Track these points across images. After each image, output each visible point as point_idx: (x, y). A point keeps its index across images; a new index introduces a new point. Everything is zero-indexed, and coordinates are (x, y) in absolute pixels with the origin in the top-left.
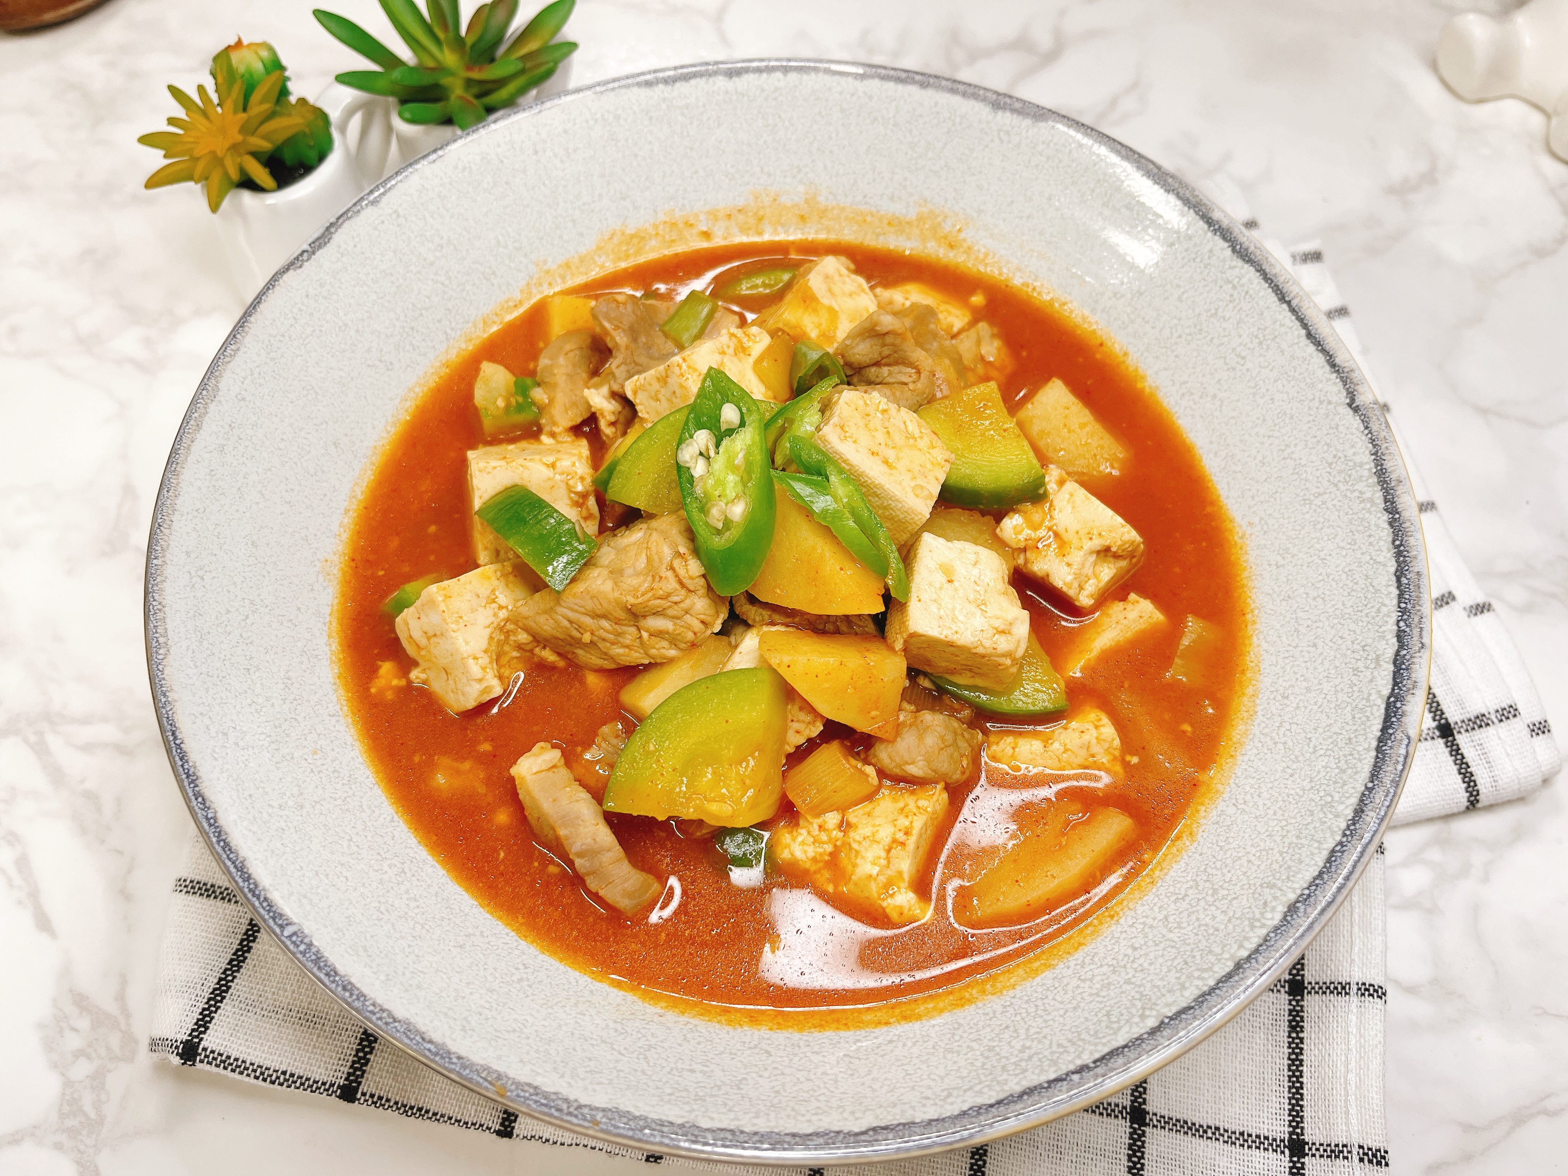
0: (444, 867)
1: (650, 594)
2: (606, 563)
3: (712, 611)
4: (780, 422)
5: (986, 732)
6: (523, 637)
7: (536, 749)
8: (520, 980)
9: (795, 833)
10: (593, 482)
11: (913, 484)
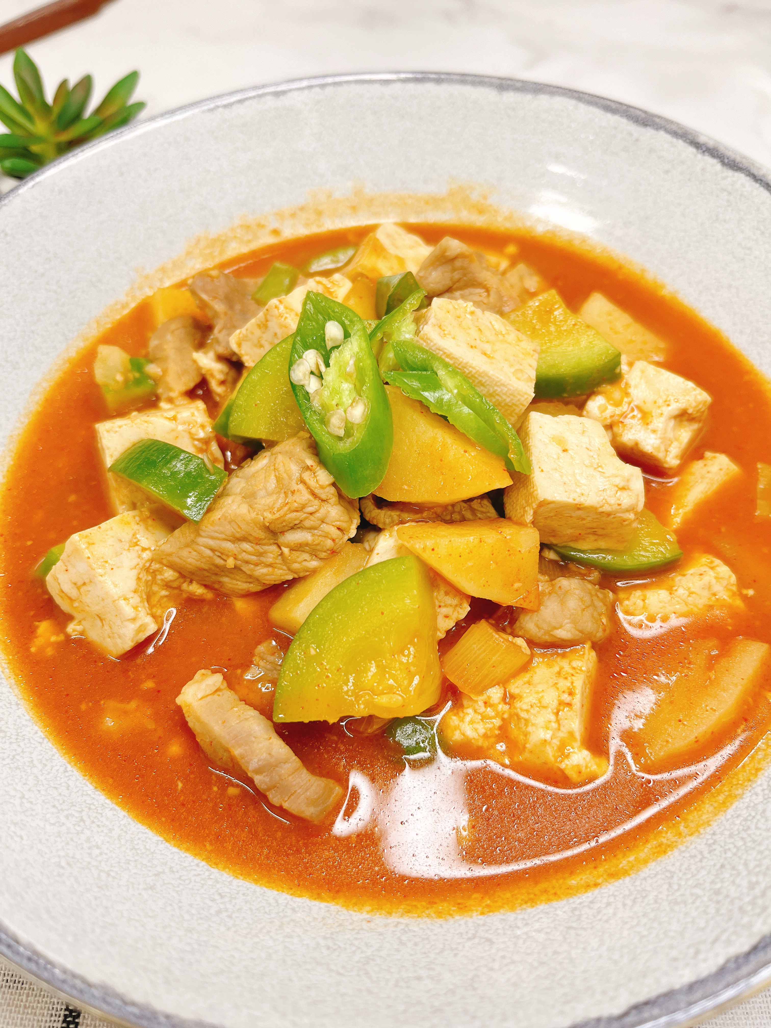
0: (123, 808)
1: (286, 508)
2: (238, 490)
3: (346, 518)
4: (379, 335)
5: (615, 590)
6: (169, 574)
7: (198, 676)
8: (219, 912)
9: (461, 714)
10: (213, 428)
11: (512, 370)
